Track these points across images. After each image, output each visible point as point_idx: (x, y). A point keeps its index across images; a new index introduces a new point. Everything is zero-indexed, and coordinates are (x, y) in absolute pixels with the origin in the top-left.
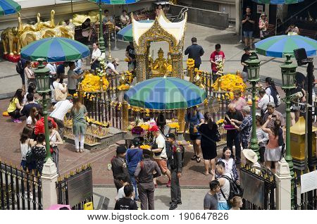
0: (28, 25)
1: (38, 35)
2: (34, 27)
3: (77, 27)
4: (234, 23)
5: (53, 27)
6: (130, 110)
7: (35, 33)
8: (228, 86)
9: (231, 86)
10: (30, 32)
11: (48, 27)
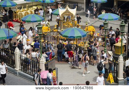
0: (19, 10)
1: (23, 13)
2: (21, 10)
3: (34, 10)
4: (84, 9)
5: (27, 11)
6: (60, 38)
7: (22, 12)
8: (90, 30)
9: (91, 30)
10: (20, 12)
11: (25, 10)
